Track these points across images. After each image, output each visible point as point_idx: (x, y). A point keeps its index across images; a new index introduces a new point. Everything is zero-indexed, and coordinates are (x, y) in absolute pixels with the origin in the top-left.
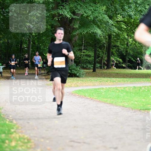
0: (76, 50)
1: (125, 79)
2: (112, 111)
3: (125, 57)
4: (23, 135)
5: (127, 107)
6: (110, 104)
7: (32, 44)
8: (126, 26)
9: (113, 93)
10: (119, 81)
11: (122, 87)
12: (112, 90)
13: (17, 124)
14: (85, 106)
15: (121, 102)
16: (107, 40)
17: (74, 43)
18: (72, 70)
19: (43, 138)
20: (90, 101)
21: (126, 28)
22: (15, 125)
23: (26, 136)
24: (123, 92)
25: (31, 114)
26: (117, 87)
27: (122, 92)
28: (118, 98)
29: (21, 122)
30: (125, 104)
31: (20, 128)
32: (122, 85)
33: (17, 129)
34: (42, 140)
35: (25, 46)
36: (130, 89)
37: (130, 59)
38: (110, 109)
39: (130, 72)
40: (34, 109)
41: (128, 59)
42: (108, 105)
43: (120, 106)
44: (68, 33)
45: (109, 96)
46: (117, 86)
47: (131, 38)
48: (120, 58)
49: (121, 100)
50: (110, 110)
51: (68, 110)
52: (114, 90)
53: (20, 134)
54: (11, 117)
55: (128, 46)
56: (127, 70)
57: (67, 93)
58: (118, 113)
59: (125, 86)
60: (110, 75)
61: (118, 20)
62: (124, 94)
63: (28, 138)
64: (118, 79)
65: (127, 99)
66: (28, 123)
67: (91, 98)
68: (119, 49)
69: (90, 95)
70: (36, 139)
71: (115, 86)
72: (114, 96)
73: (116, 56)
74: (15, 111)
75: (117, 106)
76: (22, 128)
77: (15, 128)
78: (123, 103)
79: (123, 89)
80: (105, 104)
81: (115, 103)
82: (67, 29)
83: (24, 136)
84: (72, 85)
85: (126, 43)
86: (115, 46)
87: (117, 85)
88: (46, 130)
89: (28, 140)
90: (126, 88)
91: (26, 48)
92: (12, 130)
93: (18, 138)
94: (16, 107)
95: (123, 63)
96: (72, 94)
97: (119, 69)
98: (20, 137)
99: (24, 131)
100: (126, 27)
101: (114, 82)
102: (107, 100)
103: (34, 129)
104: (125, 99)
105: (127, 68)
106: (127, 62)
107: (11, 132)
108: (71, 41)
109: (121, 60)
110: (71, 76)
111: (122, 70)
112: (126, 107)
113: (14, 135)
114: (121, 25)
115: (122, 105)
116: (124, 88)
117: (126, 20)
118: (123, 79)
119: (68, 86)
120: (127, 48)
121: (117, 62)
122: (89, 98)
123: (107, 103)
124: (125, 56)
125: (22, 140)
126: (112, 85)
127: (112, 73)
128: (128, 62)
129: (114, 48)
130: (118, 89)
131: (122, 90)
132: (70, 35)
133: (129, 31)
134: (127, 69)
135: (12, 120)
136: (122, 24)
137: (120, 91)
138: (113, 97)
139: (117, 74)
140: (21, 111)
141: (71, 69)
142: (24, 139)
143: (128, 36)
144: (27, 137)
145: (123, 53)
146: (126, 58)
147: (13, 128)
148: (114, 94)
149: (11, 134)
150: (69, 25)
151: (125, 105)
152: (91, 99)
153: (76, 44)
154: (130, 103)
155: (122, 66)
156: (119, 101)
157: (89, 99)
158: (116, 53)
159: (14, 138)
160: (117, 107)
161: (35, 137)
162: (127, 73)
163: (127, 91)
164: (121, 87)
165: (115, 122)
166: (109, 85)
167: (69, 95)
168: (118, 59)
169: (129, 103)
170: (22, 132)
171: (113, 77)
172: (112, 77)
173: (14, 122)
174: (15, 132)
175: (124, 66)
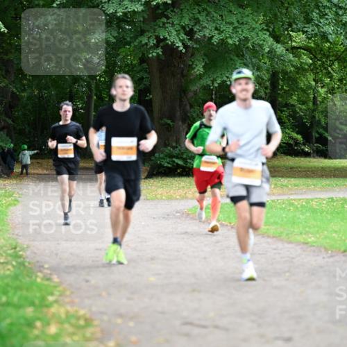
0: (198, 115)
1: (309, 181)
2: (279, 253)
3: (309, 131)
4: (75, 308)
5: (314, 246)
6: (274, 237)
7: (95, 100)
8: (311, 59)
9: (282, 212)
10: (295, 186)
11: (303, 199)
12: (278, 206)
13: (61, 283)
14: (218, 242)
15: (301, 233)
16: (268, 91)
17: (192, 97)
18: (189, 161)
19: (121, 316)
20: (228, 230)
21: (311, 64)
22: (56, 287)
23: (82, 312)
24: (304, 211)
25: (93, 261)
26: (292, 199)
27: (301, 210)
28: (294, 223)
29: (70, 279)
30: (310, 238)
31: (68, 293)
32: (301, 194)
33: (60, 295)
34: (119, 321)
35: (80, 106)
36: (320, 203)
37: (321, 135)
38: (275, 249)
39: (321, 165)
40: (101, 250)
41: (317, 136)
42: (269, 240)
43: (298, 243)
44: (179, 76)
45: (272, 220)
46: (292, 197)
47: (322, 87)
48: (298, 133)
49: (301, 229)
50: (275, 251)
51: (178, 251)
52: (284, 206)
53: (69, 308)
54: (47, 269)
55: (317, 105)
56: (315, 160)
57: (177, 212)
58: (293, 258)
59: (309, 197)
60: (275, 171)
61: (294, 44)
62: (308, 214)
63: (88, 316)
64: (292, 179)
65: (314, 227)
66: (87, 281)
67: (230, 223)
68: (295, 112)
69: (228, 217)
70: (105, 318)
71: (285, 197)
72: (285, 220)
73: (289, 127)
74: (57, 254)
75: (290, 242)
76: (72, 293)
77: (57, 293)
78: (304, 236)
79: (304, 203)
80: (263, 237)
81: (287, 235)
82: (177, 65)
83: (77, 311)
84: (187, 194)
85: (312, 99)
86: (287, 105)
87: (292, 194)
88: (129, 299)
89: (86, 320)
90: (312, 200)
91: (81, 109)
92: (51, 298)
93: (63, 316)
94: (58, 244)
95: (304, 144)
96: (188, 214)
97: (297, 158)
98: (67, 313)
99: (77, 300)
100: (311, 61)
101: (285, 188)
102: (268, 229)
103: (100, 295)
104: (309, 227)
105: (315, 155)
106: (314, 140)
107: (47, 303)
108: (185, 93)
109: (299, 137)
110: (185, 173)
111: (302, 159)
112: (311, 246)
113: (53, 310)
114: (300, 56)
115: (302, 241)
116: (308, 201)
117: (313, 45)
118: (304, 179)
119: (178, 197)
120: (314, 110)
121: (292, 143)
122: (226, 223)
123: (269, 237)
124: (309, 129)
125: (73, 321)
126: (280, 195)
127: (279, 167)
128: (316, 143)
129: (285, 109)
130: (293, 204)
131: (302, 206)
132: (183, 80)
133: (318, 71)
134: (314, 157)
135: (51, 274)
136: (303, 53)
137: (297, 208)
138: (282, 220)
139: (291, 168)
140: (71, 254)
141: (184, 156)
142: (78, 318)
143: (317, 82)
144: (85, 314)
145: (305, 120)
146: (311, 133)
147: (52, 294)
148: (284, 215)
149: (48, 306)
150: (180, 57)
151: (309, 240)
152: (232, 227)
153: (195, 99)
154: (320, 236)
155: (303, 150)
156: (296, 231)
157: (227, 225)
158: (289, 120)
159: (54, 315)
160: (290, 246)
161: (102, 313)
162: (315, 167)
163: (314, 209)
164: (300, 200)
165: (287, 280)
166: (273, 194)
167: (179, 218)
168: (295, 135)
169: (318, 236)
170: (72, 303)
171: (282, 177)
172: (280, 177)
173: (56, 279)
174: (56, 301)
175: (307, 149)
